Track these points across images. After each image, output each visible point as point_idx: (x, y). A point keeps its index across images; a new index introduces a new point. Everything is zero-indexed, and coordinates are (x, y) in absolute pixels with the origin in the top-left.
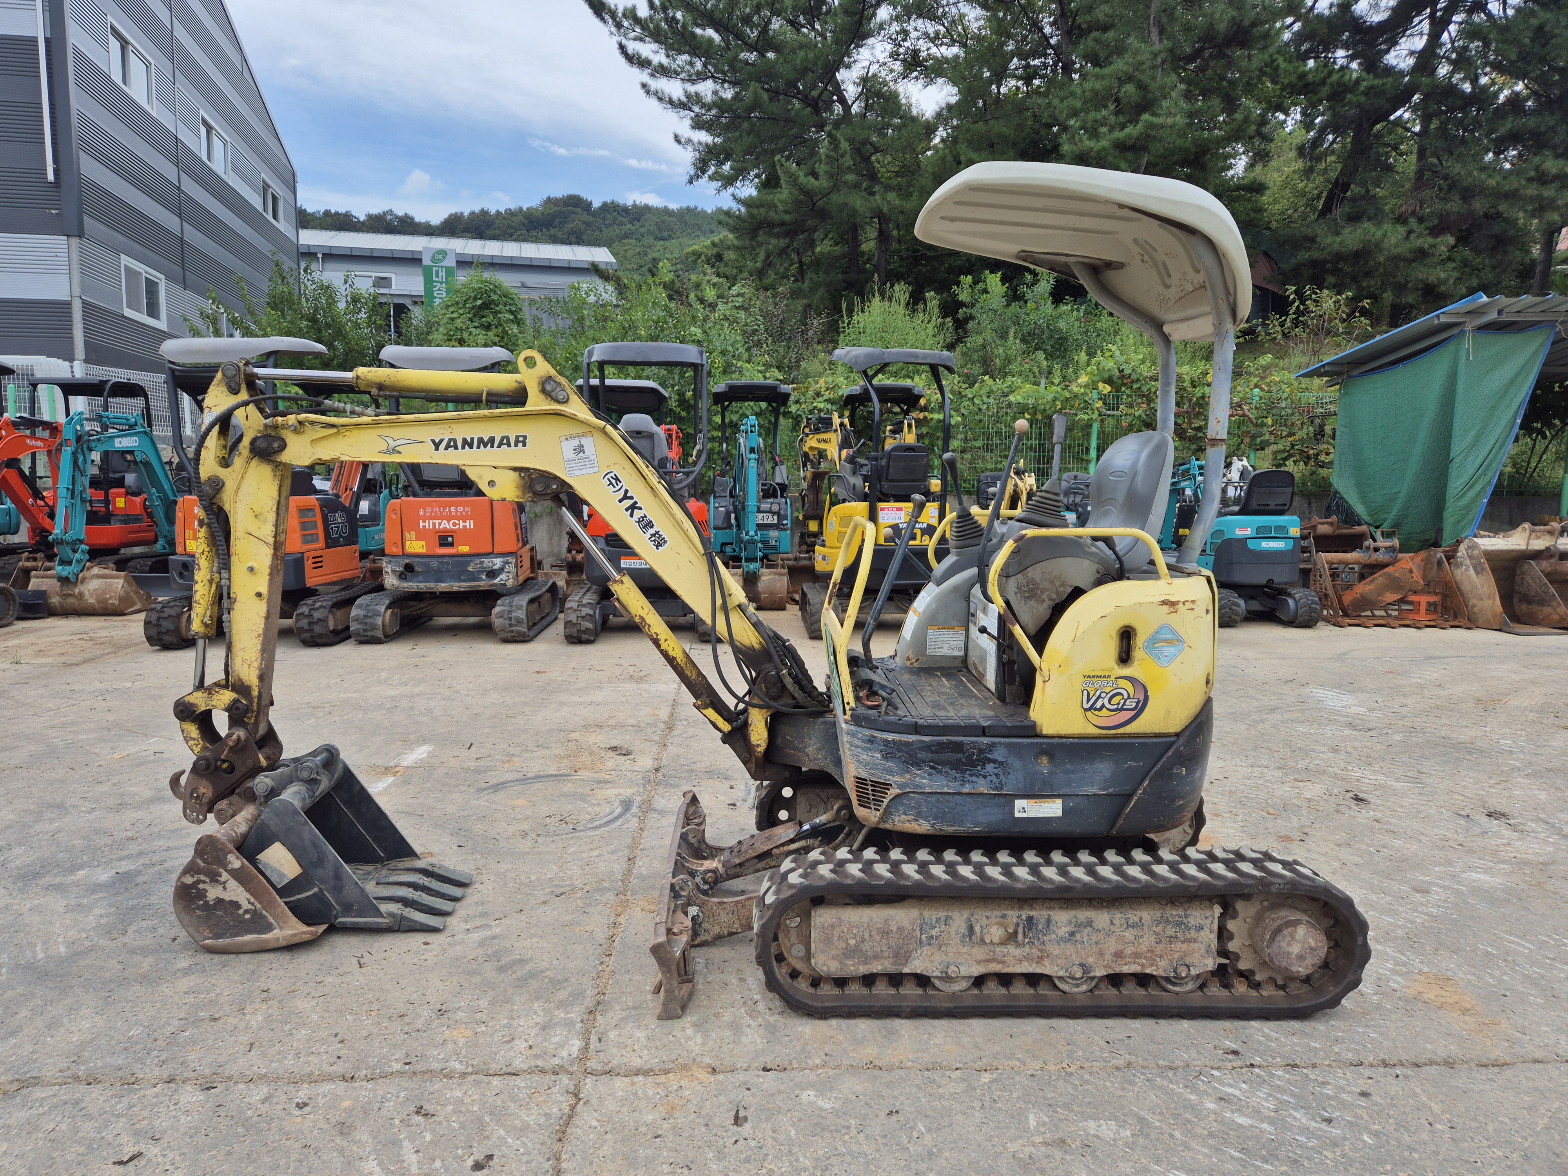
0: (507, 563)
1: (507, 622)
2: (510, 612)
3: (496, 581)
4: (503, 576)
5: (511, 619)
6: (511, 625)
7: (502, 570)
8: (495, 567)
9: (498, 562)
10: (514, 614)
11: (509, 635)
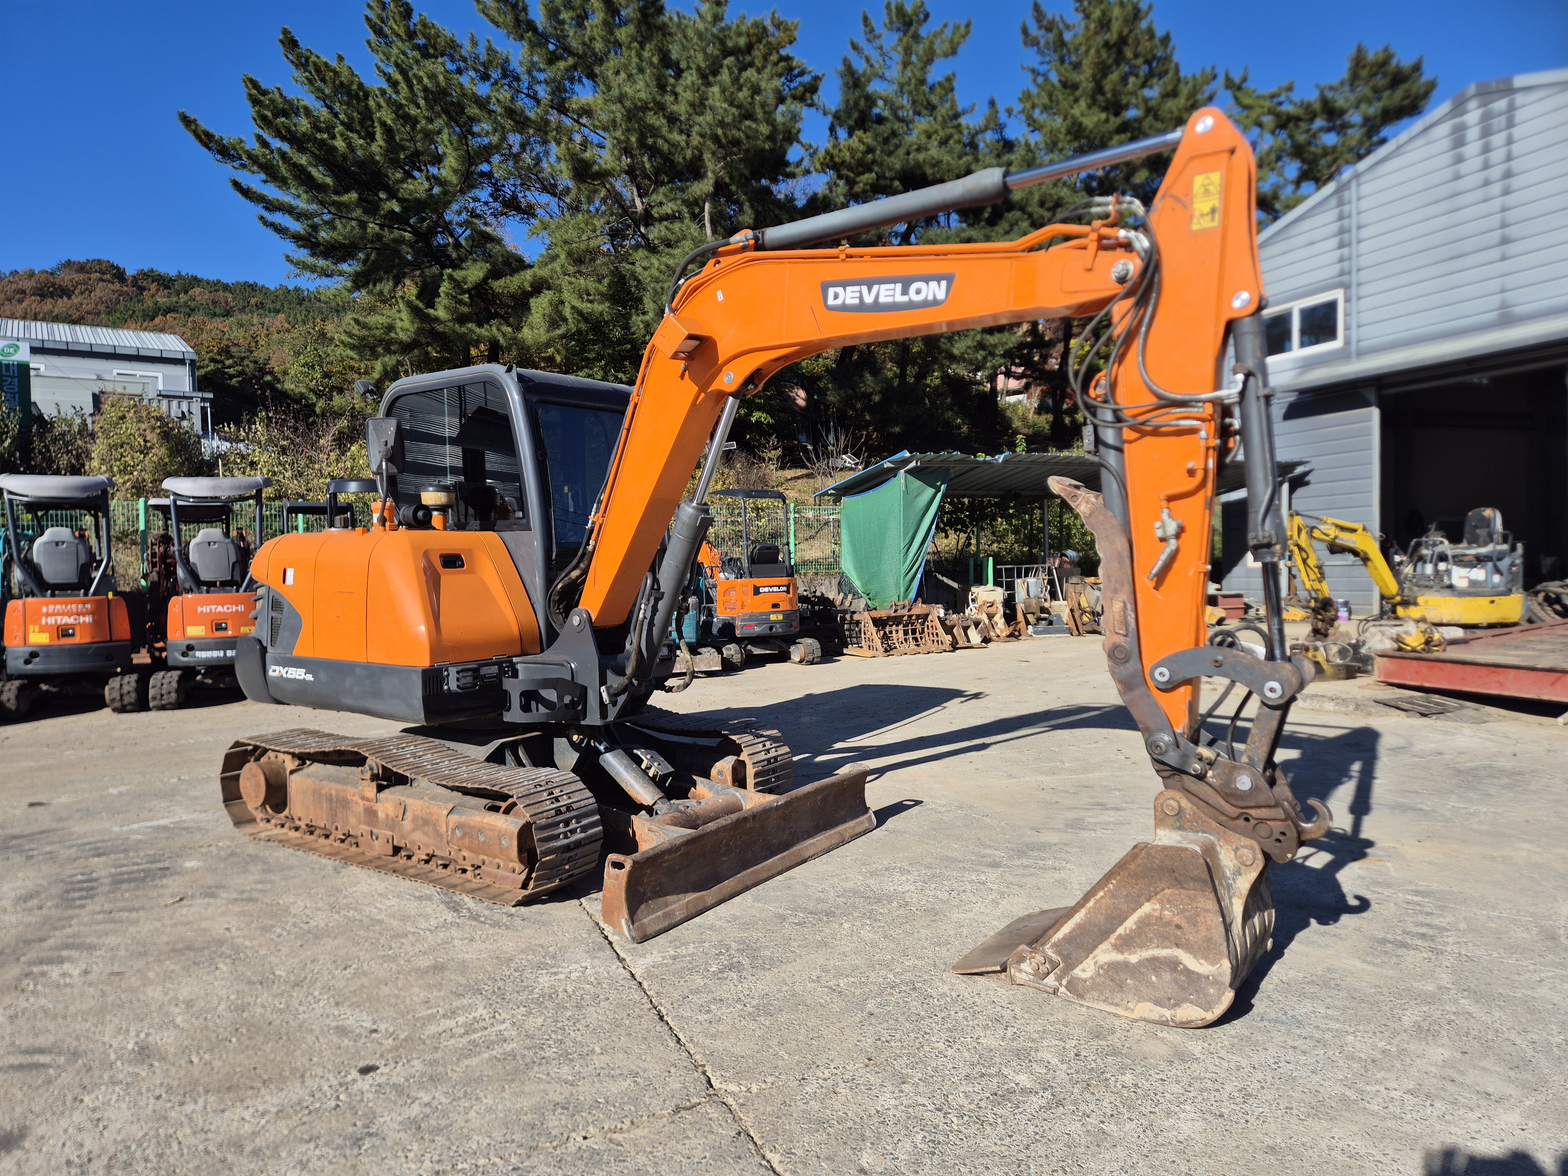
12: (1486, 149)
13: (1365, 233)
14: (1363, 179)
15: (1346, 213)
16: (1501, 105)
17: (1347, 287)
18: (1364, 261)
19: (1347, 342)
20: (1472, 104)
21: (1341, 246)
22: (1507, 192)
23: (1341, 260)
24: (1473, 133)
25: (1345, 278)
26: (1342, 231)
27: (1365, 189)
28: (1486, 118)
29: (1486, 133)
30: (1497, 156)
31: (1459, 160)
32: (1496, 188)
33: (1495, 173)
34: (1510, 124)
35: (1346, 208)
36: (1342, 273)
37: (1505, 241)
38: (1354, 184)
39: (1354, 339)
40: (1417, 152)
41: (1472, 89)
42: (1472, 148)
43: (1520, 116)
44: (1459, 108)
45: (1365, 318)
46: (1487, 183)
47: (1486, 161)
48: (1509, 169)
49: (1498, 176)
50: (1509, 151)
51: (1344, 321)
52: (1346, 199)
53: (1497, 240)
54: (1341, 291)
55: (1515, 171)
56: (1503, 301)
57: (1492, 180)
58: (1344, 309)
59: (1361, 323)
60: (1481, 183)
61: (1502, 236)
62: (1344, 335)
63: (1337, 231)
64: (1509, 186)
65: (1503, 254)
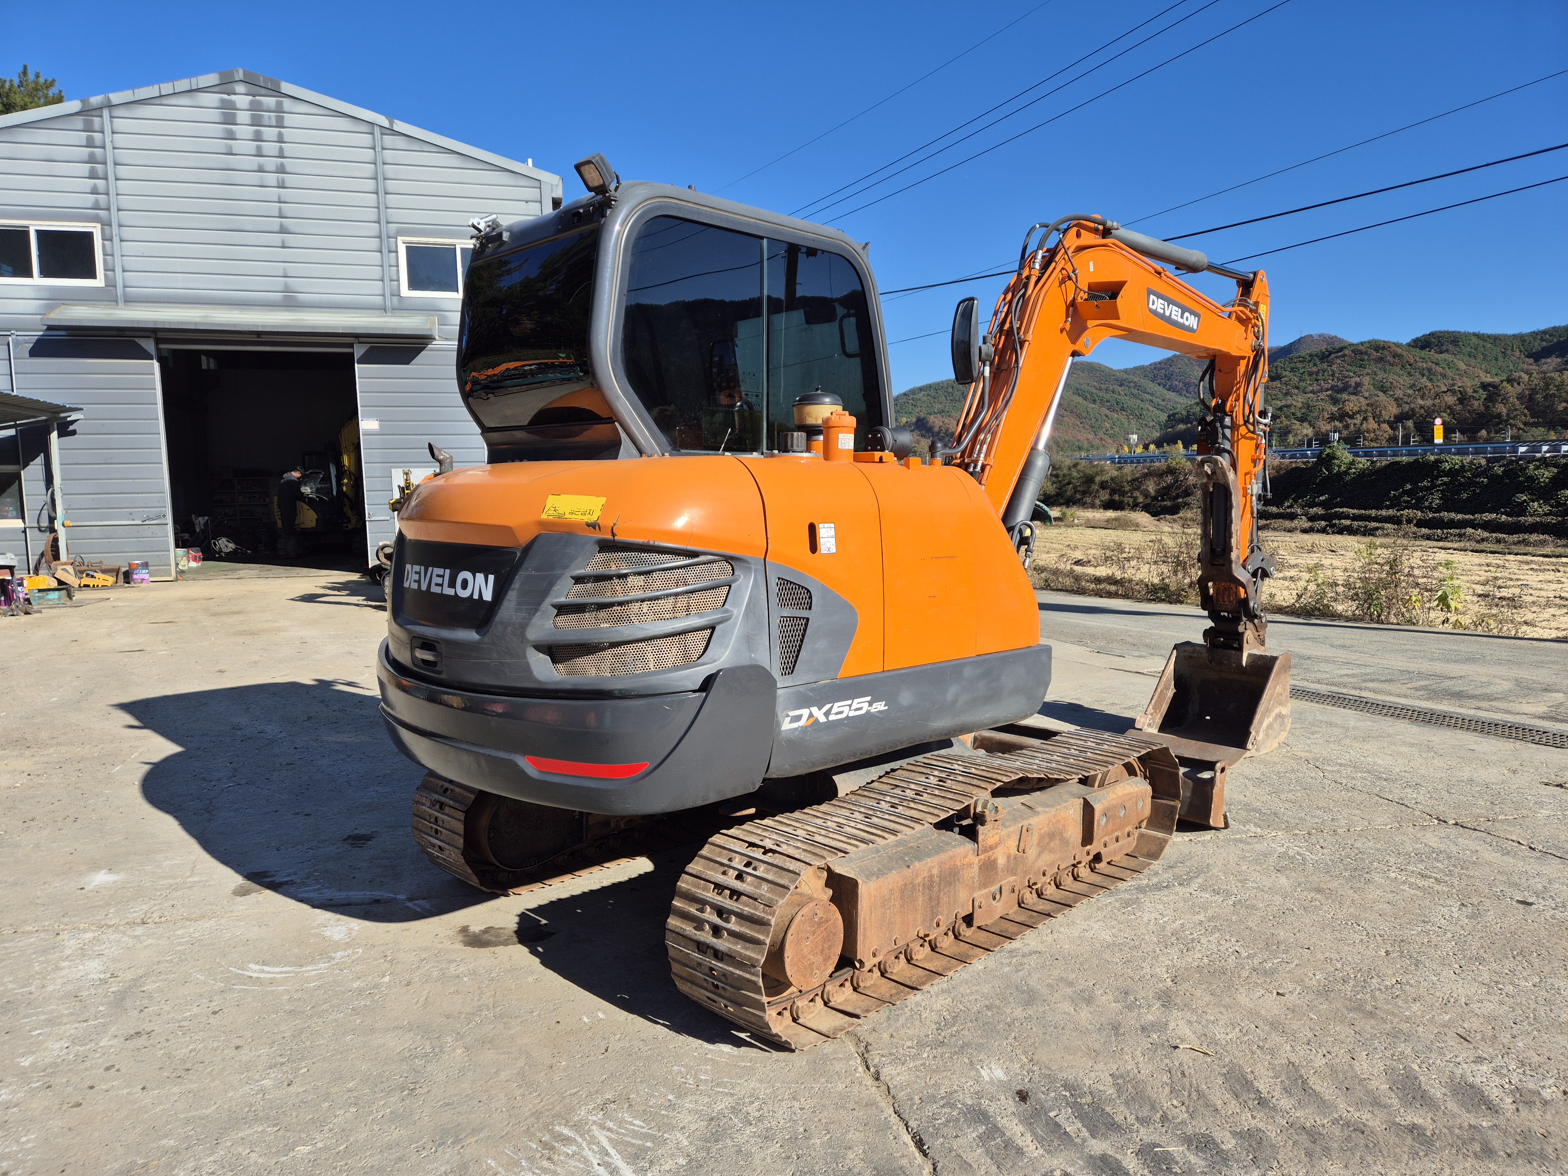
12: (258, 138)
13: (122, 171)
14: (117, 112)
15: (98, 142)
16: (270, 101)
17: (106, 224)
19: (111, 283)
20: (240, 88)
21: (93, 175)
22: (282, 186)
23: (94, 191)
24: (243, 117)
25: (102, 213)
26: (92, 159)
27: (119, 124)
28: (255, 107)
29: (256, 122)
30: (270, 148)
31: (231, 136)
32: (272, 178)
33: (271, 163)
34: (280, 124)
35: (97, 136)
36: (96, 207)
37: (283, 230)
38: (106, 113)
39: (120, 284)
40: (181, 109)
41: (240, 75)
42: (244, 131)
43: (289, 119)
44: (226, 84)
45: (130, 263)
46: (261, 170)
47: (259, 148)
48: (282, 165)
49: (273, 169)
50: (281, 149)
51: (105, 261)
52: (97, 126)
53: (277, 228)
54: (99, 226)
55: (288, 169)
56: (286, 285)
57: (266, 169)
58: (104, 246)
59: (127, 268)
60: (256, 168)
61: (281, 226)
62: (106, 276)
63: (86, 158)
64: (283, 181)
65: (283, 242)
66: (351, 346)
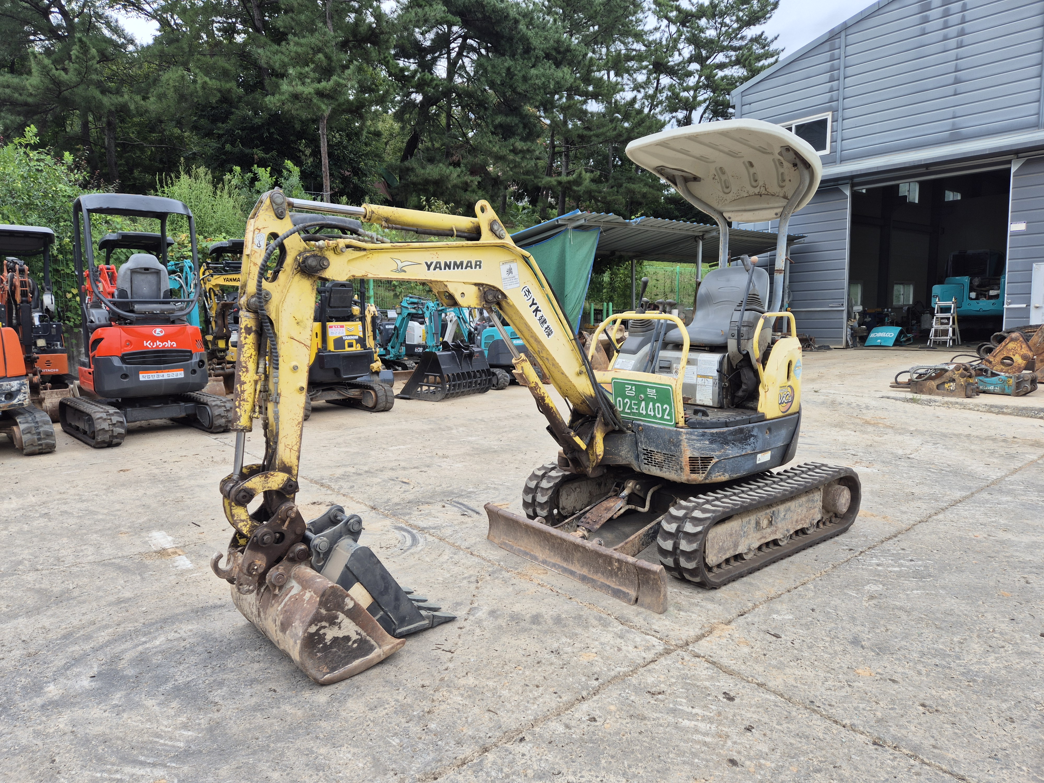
0: (23, 384)
1: (36, 437)
2: (37, 428)
3: (15, 402)
4: (20, 397)
5: (39, 434)
6: (39, 439)
7: (19, 391)
8: (13, 389)
9: (15, 385)
10: (41, 429)
11: (37, 448)
12: (946, 14)
13: (849, 71)
14: (850, 31)
15: (837, 56)
17: (835, 111)
18: (848, 92)
19: (833, 151)
21: (831, 80)
22: (960, 46)
23: (831, 90)
24: (936, 2)
25: (834, 104)
26: (832, 69)
27: (851, 39)
29: (946, 2)
30: (955, 19)
31: (926, 20)
32: (953, 43)
33: (952, 31)
35: (837, 52)
36: (831, 100)
37: (957, 81)
38: (843, 34)
39: (839, 149)
42: (935, 13)
45: (847, 133)
46: (945, 38)
47: (946, 22)
48: (963, 29)
49: (955, 34)
50: (963, 17)
51: (832, 136)
52: (837, 46)
53: (952, 81)
54: (830, 113)
55: (967, 31)
56: (954, 124)
57: (950, 36)
58: (832, 126)
59: (845, 137)
60: (941, 39)
61: (956, 77)
62: (831, 147)
63: (828, 69)
64: (962, 41)
65: (956, 90)
66: (1009, 162)
